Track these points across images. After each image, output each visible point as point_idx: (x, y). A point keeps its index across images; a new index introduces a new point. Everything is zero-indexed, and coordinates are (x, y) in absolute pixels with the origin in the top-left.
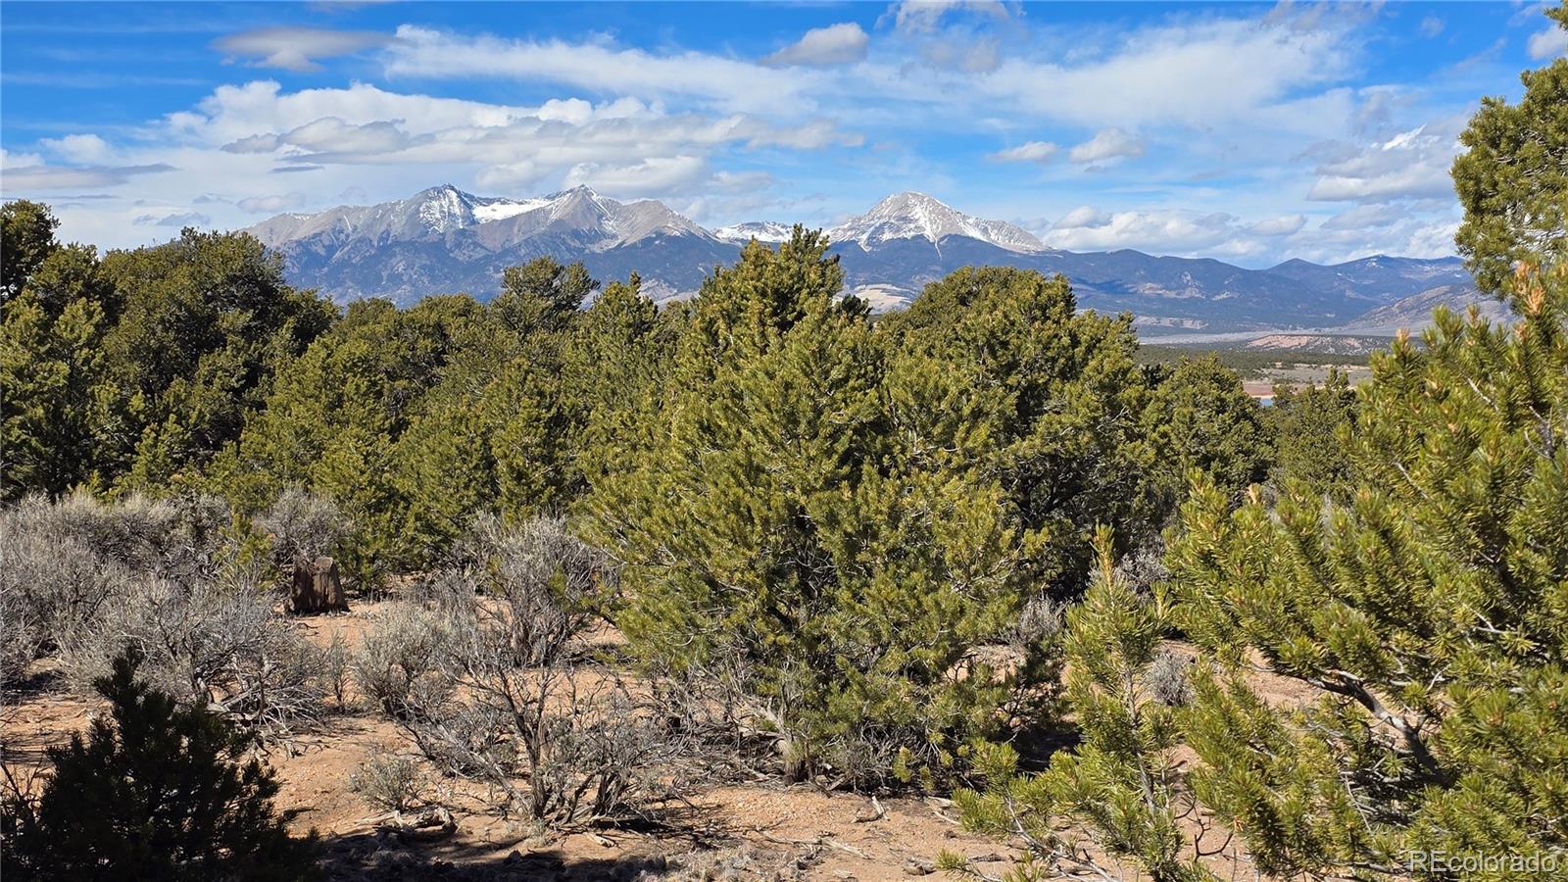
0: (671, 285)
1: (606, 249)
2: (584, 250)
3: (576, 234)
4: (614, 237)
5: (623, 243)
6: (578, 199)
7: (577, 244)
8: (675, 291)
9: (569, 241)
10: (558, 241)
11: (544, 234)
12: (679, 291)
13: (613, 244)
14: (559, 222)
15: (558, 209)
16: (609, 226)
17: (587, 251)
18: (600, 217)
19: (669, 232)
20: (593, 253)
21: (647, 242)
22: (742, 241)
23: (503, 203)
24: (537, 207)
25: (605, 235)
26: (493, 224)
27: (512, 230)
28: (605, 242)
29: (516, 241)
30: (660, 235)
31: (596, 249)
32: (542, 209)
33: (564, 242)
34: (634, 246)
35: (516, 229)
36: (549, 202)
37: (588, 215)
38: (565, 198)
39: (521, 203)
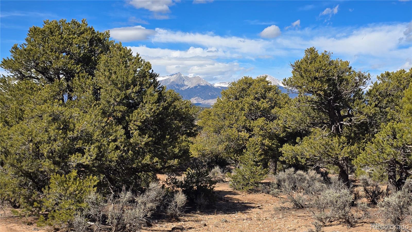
0: (202, 98)
1: (185, 89)
2: (179, 89)
3: (177, 85)
4: (187, 86)
5: (190, 87)
6: (178, 76)
7: (178, 88)
8: (203, 100)
9: (176, 87)
11: (169, 85)
12: (204, 100)
13: (187, 88)
14: (173, 82)
15: (173, 79)
16: (186, 83)
18: (184, 81)
19: (201, 85)
20: (182, 90)
21: (196, 87)
22: (220, 87)
23: (159, 77)
24: (167, 78)
25: (185, 85)
28: (185, 87)
30: (199, 85)
31: (182, 89)
32: (169, 79)
33: (174, 87)
34: (192, 88)
35: (162, 84)
36: (170, 77)
37: (180, 80)
38: (175, 76)
39: (163, 77)
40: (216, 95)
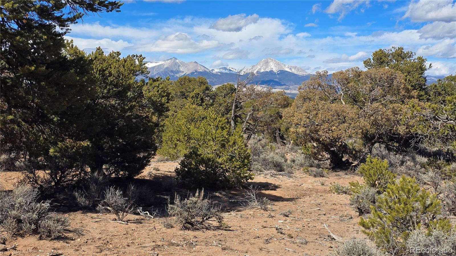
1: (180, 75)
2: (174, 76)
3: (172, 71)
4: (183, 72)
5: (186, 74)
6: (172, 61)
7: (172, 74)
9: (170, 73)
10: (167, 74)
11: (163, 71)
13: (183, 74)
14: (167, 68)
15: (166, 64)
16: (181, 69)
18: (179, 66)
19: (199, 70)
20: (177, 77)
21: (192, 73)
22: (220, 73)
23: (151, 63)
25: (180, 72)
27: (153, 70)
28: (180, 73)
29: (155, 74)
30: (196, 71)
31: (178, 75)
32: (162, 64)
33: (168, 74)
34: (189, 74)
35: (155, 70)
36: (164, 62)
37: (176, 66)
38: (169, 61)
39: (156, 63)
40: (215, 81)
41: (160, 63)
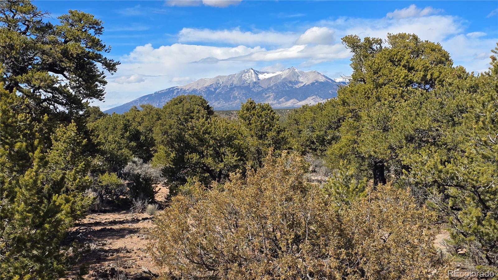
0: (321, 97)
1: (300, 86)
2: (293, 87)
3: (290, 82)
4: (302, 82)
5: (305, 84)
6: (291, 71)
7: (291, 85)
8: (322, 99)
9: (288, 84)
10: (285, 85)
11: (280, 82)
12: (323, 99)
13: (302, 85)
14: (285, 79)
15: (284, 73)
16: (301, 79)
17: (294, 87)
18: (298, 76)
19: (320, 81)
20: (296, 88)
21: (313, 84)
22: (343, 82)
23: (268, 73)
24: (278, 74)
25: (300, 82)
26: (265, 80)
27: (270, 82)
28: (299, 84)
29: (272, 85)
30: (317, 82)
31: (297, 86)
32: (280, 75)
34: (308, 85)
35: (272, 81)
36: (282, 72)
37: (294, 76)
38: (287, 71)
39: (273, 73)
41: (278, 73)
